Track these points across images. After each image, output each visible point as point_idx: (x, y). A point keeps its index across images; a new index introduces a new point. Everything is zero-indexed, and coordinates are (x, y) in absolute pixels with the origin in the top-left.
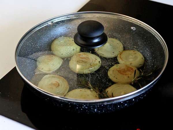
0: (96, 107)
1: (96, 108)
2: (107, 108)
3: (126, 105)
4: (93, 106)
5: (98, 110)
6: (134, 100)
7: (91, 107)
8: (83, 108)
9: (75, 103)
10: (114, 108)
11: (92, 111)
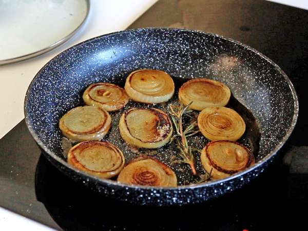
0: (175, 193)
1: (176, 195)
2: (195, 195)
3: (228, 188)
4: (170, 192)
5: (179, 198)
6: (242, 179)
8: (151, 196)
10: (208, 195)
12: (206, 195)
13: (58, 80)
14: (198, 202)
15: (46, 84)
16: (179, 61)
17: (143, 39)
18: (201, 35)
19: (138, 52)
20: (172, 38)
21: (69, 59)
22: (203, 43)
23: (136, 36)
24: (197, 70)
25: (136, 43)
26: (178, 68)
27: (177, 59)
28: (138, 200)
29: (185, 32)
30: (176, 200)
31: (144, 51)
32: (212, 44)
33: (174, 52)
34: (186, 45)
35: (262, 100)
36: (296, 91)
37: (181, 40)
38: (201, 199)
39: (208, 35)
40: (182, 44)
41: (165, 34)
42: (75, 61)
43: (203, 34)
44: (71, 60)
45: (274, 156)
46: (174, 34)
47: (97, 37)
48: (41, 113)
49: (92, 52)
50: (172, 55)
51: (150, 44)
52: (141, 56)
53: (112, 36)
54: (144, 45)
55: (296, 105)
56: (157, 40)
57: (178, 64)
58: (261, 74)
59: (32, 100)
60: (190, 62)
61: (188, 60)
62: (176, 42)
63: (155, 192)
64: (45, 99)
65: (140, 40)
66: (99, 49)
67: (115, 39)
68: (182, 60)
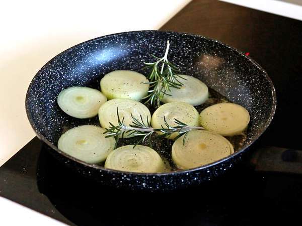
0: (143, 179)
1: (144, 181)
2: (162, 182)
3: (195, 179)
4: (138, 177)
5: (148, 184)
6: (208, 172)
7: (136, 178)
8: (122, 180)
9: (109, 171)
10: (175, 183)
11: (138, 186)
12: (173, 183)
13: (66, 71)
14: (167, 189)
15: (54, 74)
16: (182, 62)
17: (150, 40)
18: (202, 40)
19: (144, 51)
20: (177, 41)
21: (79, 54)
22: (204, 47)
23: (144, 37)
24: (197, 71)
25: (144, 43)
26: (180, 69)
27: (180, 60)
28: (112, 182)
29: (188, 36)
30: (146, 186)
31: (150, 50)
32: (212, 48)
33: (177, 53)
34: (189, 48)
35: (250, 102)
36: (277, 96)
37: (184, 44)
38: (170, 187)
39: (208, 40)
40: (185, 47)
41: (170, 37)
42: (85, 56)
43: (204, 39)
44: (81, 54)
45: (241, 153)
46: (178, 38)
47: (107, 36)
48: (45, 99)
49: (101, 49)
50: (176, 56)
51: (156, 45)
52: (148, 55)
53: (121, 36)
54: (151, 45)
55: (274, 108)
56: (163, 41)
57: (180, 65)
58: (252, 78)
59: (37, 87)
60: (192, 64)
61: (190, 62)
62: (180, 45)
63: (125, 176)
64: (52, 87)
65: (147, 41)
66: (108, 46)
67: (124, 38)
68: (184, 62)
